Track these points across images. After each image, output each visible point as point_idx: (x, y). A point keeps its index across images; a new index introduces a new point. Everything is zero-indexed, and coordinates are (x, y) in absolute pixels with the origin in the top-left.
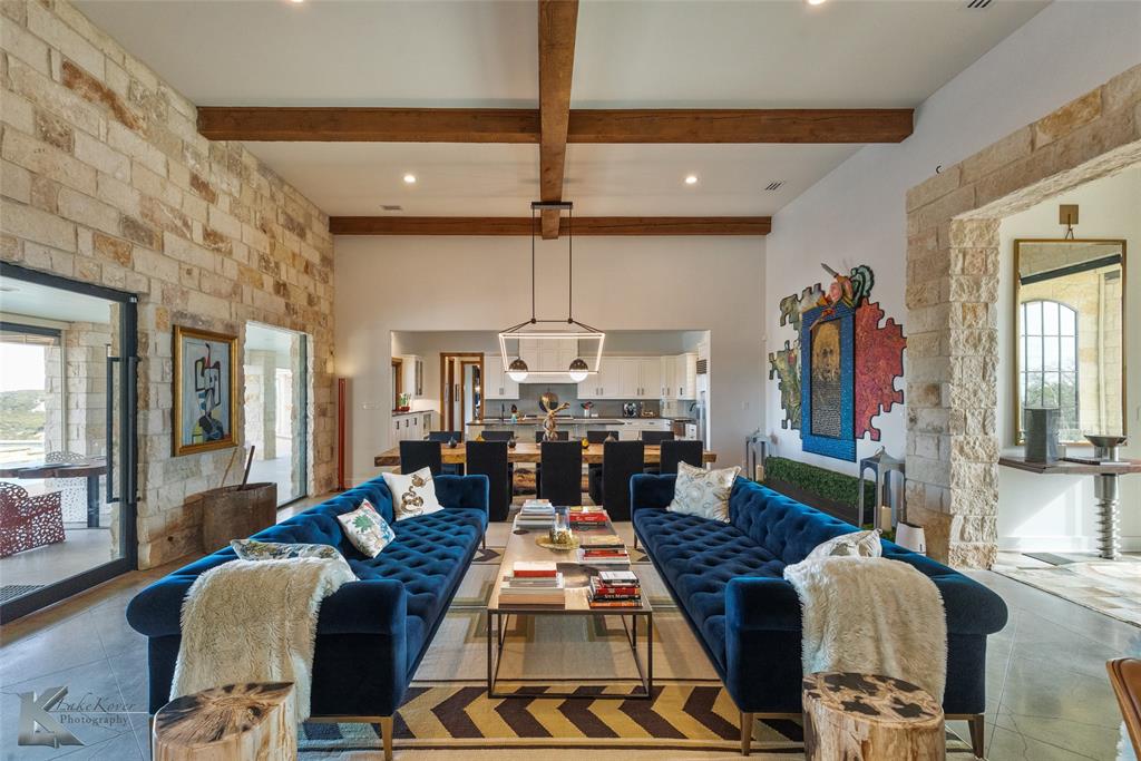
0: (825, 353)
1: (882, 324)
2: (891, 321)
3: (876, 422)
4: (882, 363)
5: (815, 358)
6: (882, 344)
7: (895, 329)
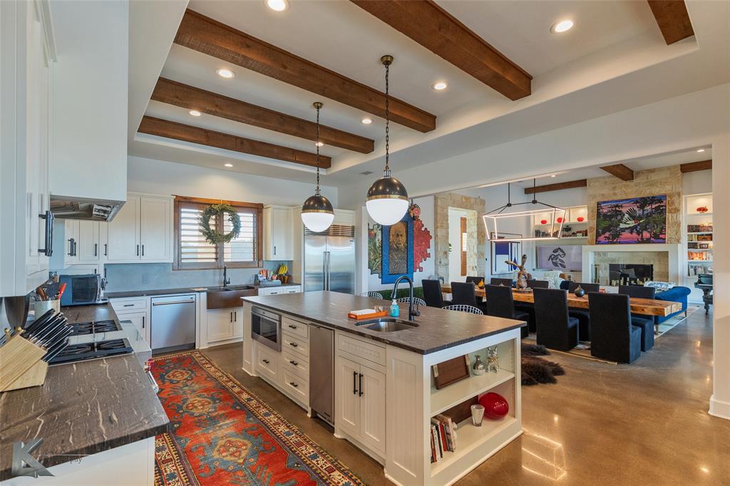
0: (398, 235)
1: (423, 229)
2: (426, 229)
3: (421, 265)
4: (424, 243)
5: (391, 237)
6: (423, 236)
7: (427, 232)
